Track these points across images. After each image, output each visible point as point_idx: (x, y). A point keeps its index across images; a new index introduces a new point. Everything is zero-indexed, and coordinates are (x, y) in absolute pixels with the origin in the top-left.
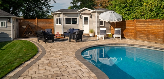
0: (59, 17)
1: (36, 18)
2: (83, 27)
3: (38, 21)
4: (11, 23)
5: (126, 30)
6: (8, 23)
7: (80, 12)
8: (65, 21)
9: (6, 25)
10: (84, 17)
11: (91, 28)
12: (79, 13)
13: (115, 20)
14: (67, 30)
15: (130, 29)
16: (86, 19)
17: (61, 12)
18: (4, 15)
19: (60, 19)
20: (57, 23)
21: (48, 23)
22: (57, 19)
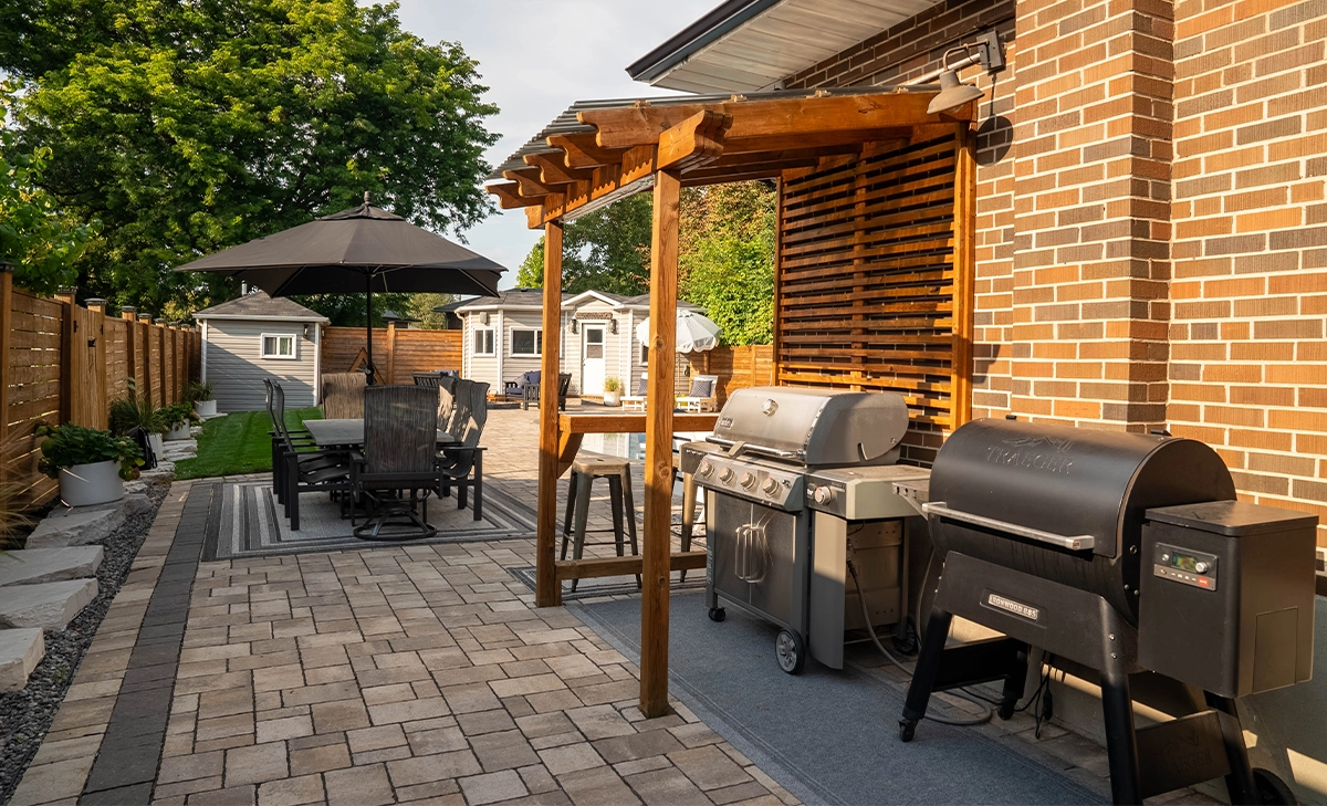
0: (487, 323)
1: (391, 327)
2: (582, 369)
3: (399, 338)
4: (314, 341)
5: (732, 382)
6: (304, 342)
7: (571, 308)
8: (510, 342)
9: (298, 351)
10: (587, 327)
11: (613, 372)
12: (570, 313)
13: (687, 343)
14: (517, 377)
15: (743, 379)
16: (595, 336)
17: (495, 307)
18: (290, 311)
19: (490, 334)
20: (479, 349)
21: (437, 348)
22: (479, 334)
